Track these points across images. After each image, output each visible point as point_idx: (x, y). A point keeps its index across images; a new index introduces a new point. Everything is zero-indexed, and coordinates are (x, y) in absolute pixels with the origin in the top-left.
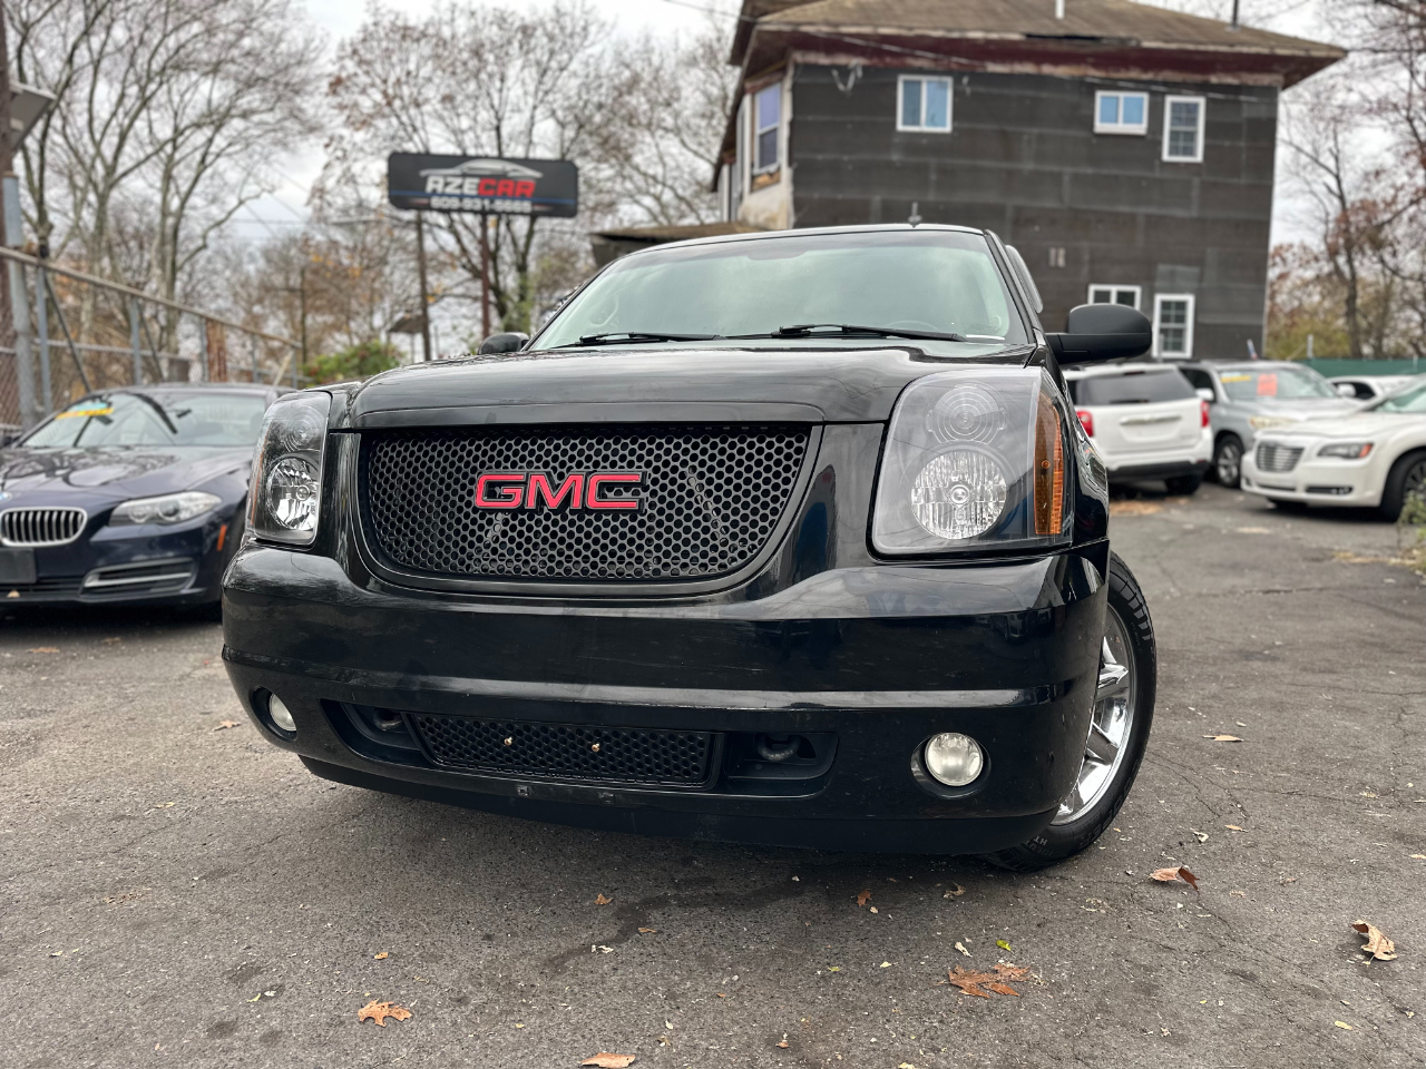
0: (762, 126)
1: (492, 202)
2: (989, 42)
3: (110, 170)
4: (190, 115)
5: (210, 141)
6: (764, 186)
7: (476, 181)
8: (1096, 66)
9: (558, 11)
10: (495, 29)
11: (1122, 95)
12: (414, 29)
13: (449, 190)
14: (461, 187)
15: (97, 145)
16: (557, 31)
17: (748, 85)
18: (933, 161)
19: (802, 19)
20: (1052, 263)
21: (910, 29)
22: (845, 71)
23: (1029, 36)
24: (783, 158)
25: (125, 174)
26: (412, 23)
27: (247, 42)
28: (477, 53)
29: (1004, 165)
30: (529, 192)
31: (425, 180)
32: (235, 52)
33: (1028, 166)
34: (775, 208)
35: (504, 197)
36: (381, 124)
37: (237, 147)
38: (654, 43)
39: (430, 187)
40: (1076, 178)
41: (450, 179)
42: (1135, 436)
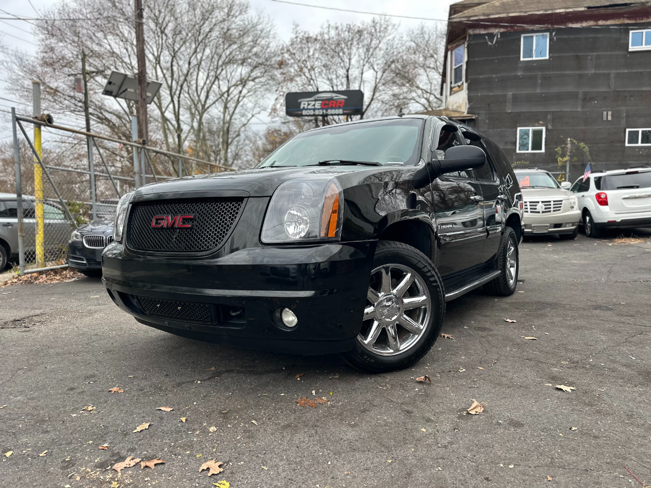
0: (455, 65)
1: (327, 111)
2: (567, 13)
3: (203, 106)
4: (234, 82)
5: (241, 92)
6: (456, 92)
7: (320, 102)
8: (628, 18)
9: (374, 22)
10: (347, 33)
11: (644, 31)
12: (311, 37)
13: (309, 107)
14: (314, 105)
15: (199, 96)
16: (373, 31)
17: (449, 47)
18: (539, 74)
19: (473, 14)
20: (605, 119)
21: (526, 12)
22: (491, 36)
23: (589, 8)
24: (464, 79)
25: (208, 108)
26: (311, 35)
27: (255, 50)
28: (338, 44)
29: (577, 72)
30: (341, 105)
31: (300, 103)
32: (250, 54)
33: (593, 71)
34: (461, 101)
35: (332, 108)
36: (298, 79)
37: (251, 93)
38: (425, 29)
39: (302, 106)
40: (618, 76)
41: (310, 102)
42: (630, 204)
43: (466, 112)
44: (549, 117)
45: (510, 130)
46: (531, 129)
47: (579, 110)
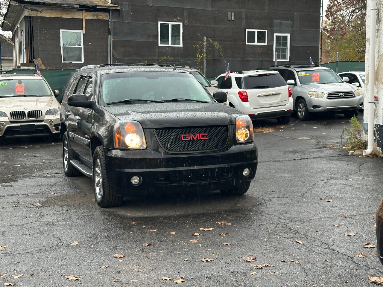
20: (230, 19)
43: (110, 2)
44: (185, 13)
45: (152, 23)
46: (170, 23)
47: (209, 9)
